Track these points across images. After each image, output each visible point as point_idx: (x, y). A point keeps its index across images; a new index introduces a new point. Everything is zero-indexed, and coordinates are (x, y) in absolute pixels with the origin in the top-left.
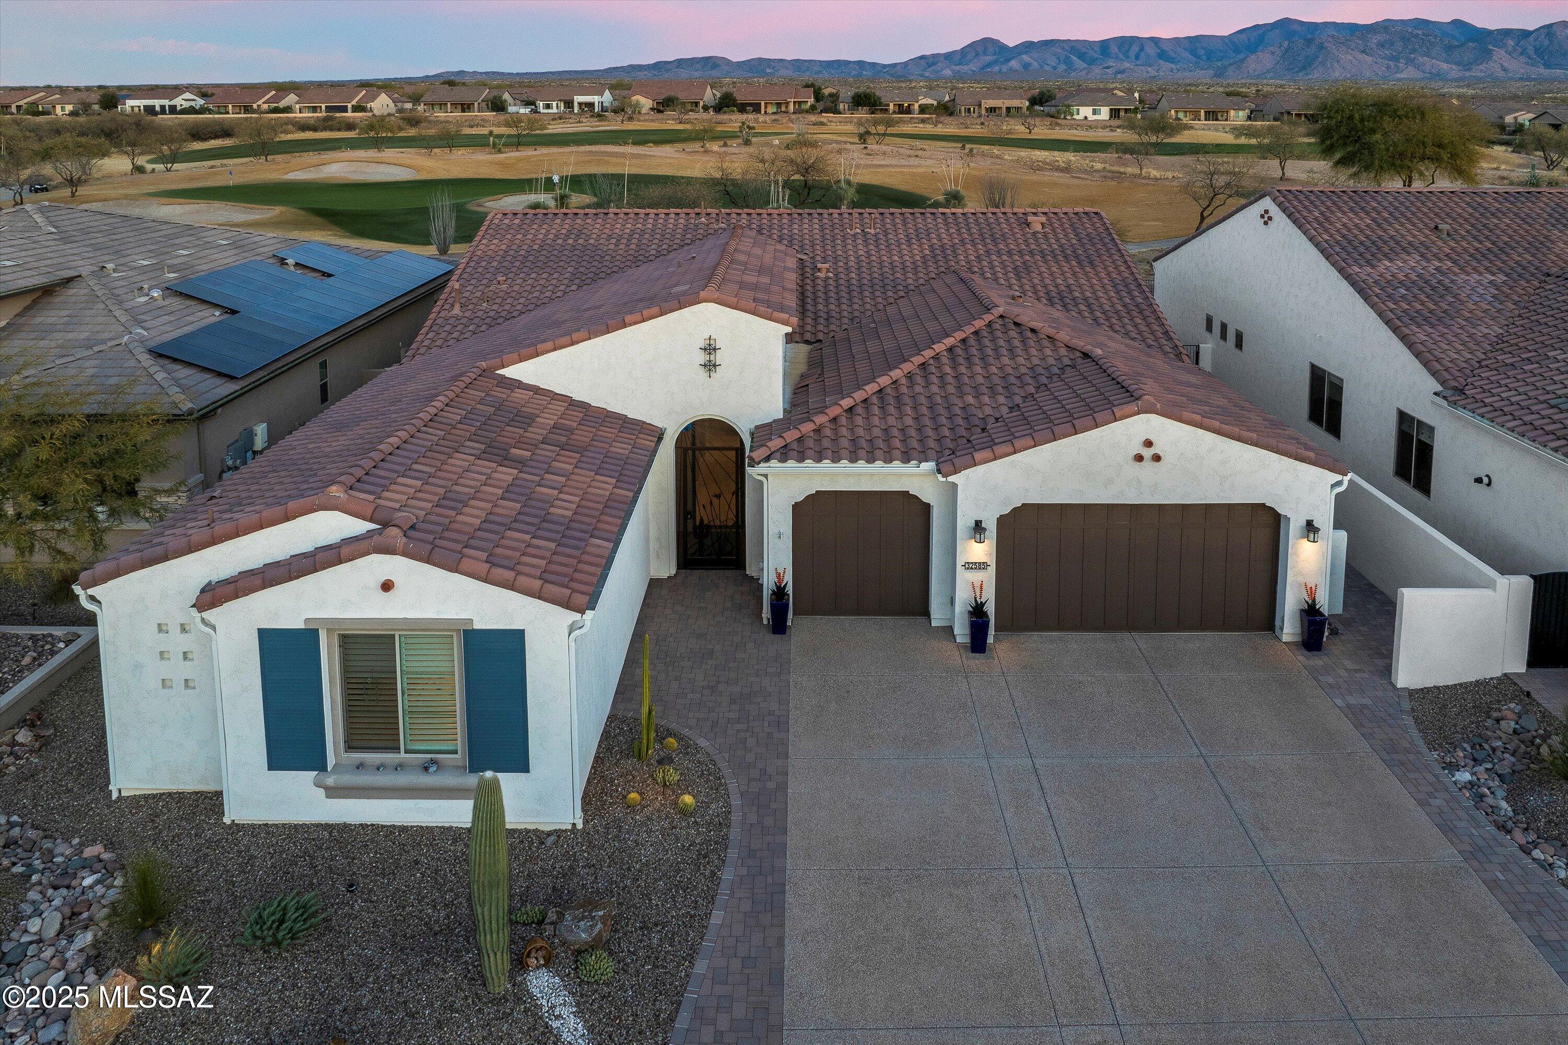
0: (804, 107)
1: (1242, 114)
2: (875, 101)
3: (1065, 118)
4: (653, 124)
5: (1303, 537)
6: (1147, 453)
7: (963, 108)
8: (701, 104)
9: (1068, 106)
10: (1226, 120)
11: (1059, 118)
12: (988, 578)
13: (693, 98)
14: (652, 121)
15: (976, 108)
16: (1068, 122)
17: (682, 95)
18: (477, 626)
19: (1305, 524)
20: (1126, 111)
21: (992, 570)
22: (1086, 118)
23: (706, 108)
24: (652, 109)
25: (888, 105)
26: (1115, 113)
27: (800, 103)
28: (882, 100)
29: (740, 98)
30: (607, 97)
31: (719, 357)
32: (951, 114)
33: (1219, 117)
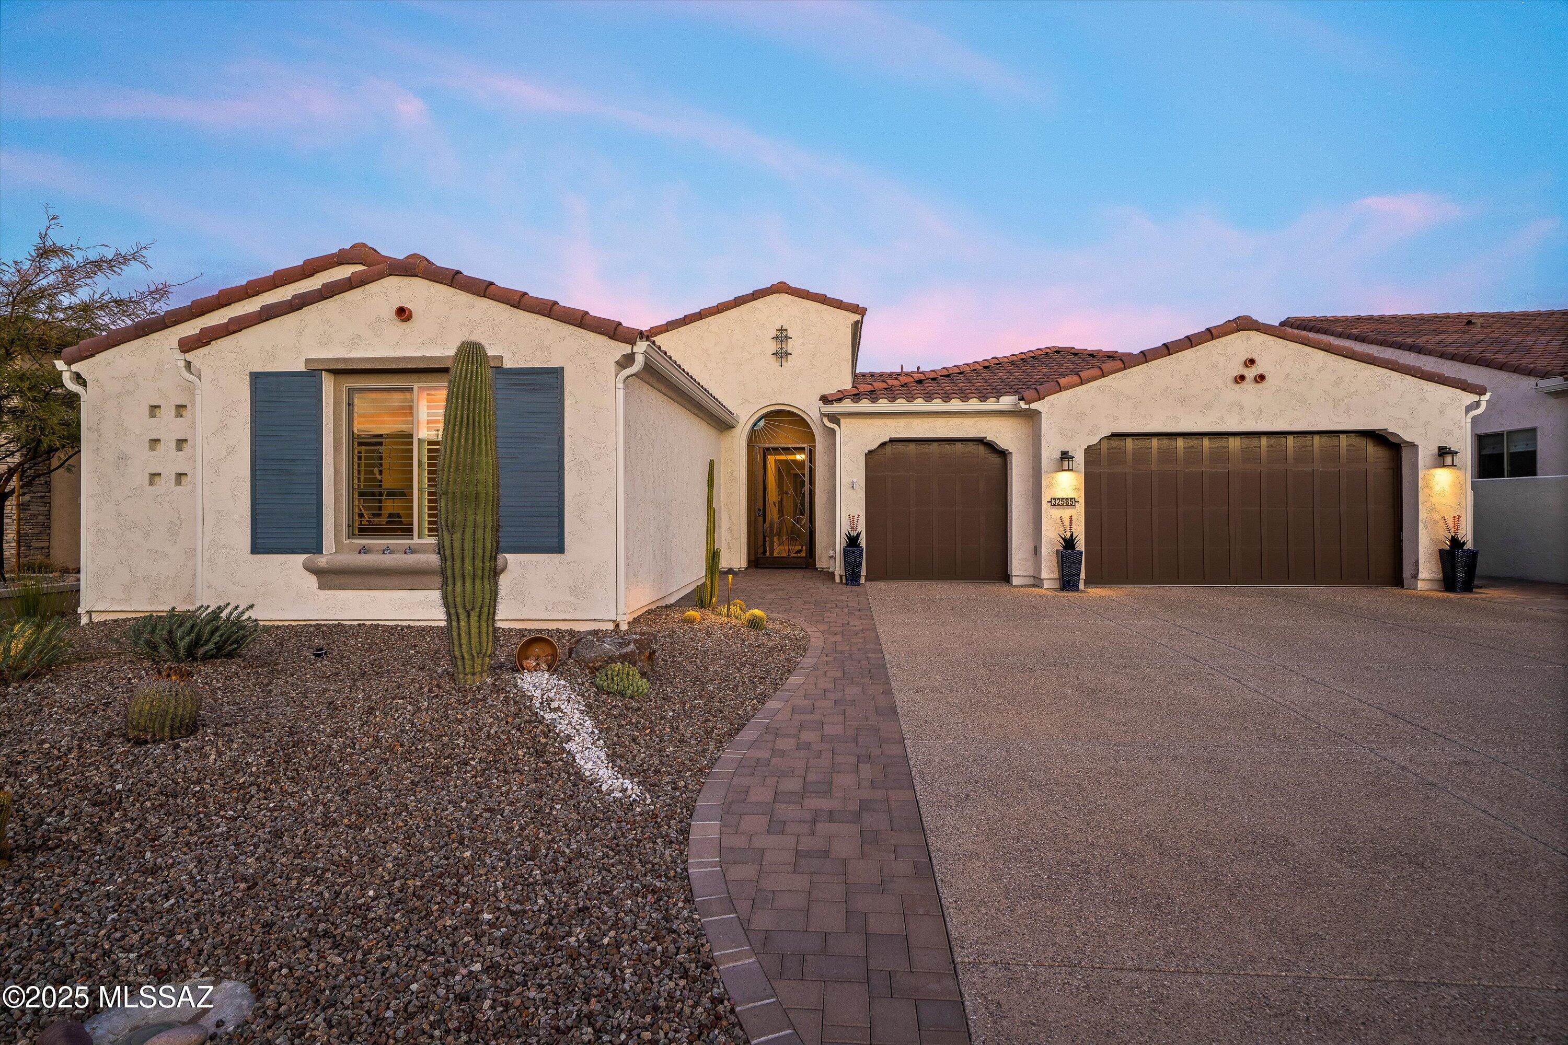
5: (1436, 467)
6: (1250, 373)
12: (1078, 513)
18: (508, 365)
19: (1437, 451)
21: (1081, 507)
31: (790, 346)
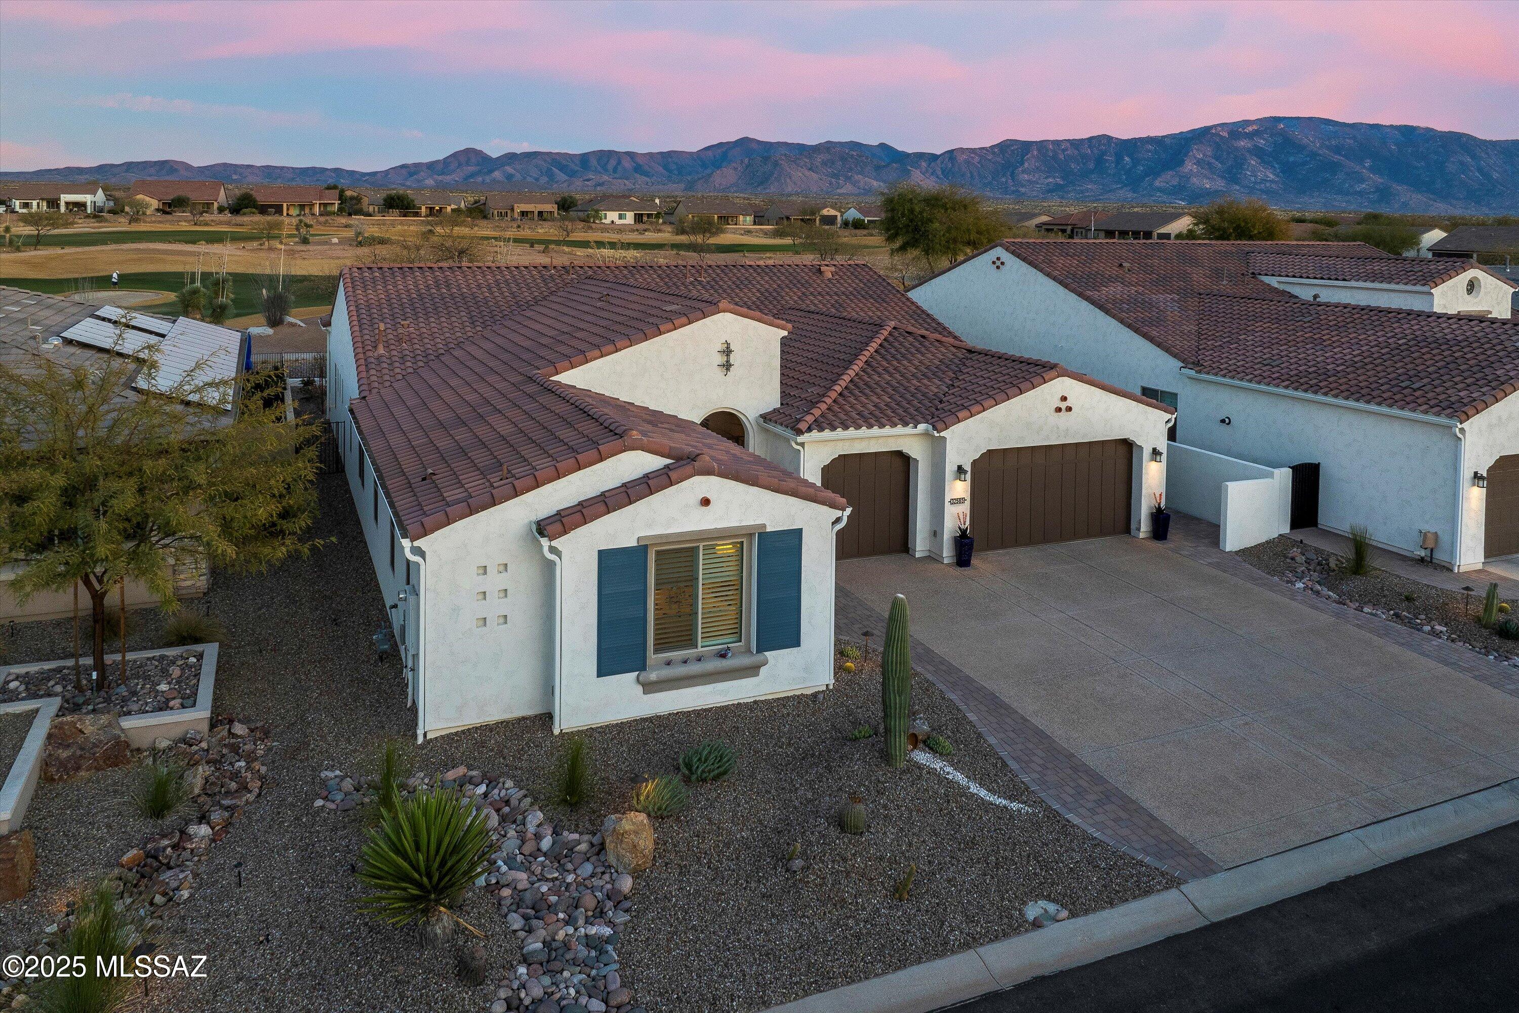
0: (329, 209)
1: (749, 219)
2: (409, 204)
3: (594, 222)
4: (161, 225)
5: (1151, 461)
6: (1063, 406)
7: (496, 212)
8: (216, 205)
9: (597, 211)
10: (736, 224)
11: (589, 222)
12: (965, 508)
13: (205, 198)
14: (160, 222)
15: (509, 212)
16: (598, 226)
17: (193, 196)
18: (769, 529)
19: (1151, 451)
20: (649, 216)
21: (968, 503)
22: (613, 222)
23: (221, 210)
24: (158, 210)
25: (420, 208)
26: (639, 218)
27: (325, 205)
28: (416, 202)
29: (261, 199)
30: (100, 197)
31: (733, 358)
32: (485, 217)
33: (730, 222)
